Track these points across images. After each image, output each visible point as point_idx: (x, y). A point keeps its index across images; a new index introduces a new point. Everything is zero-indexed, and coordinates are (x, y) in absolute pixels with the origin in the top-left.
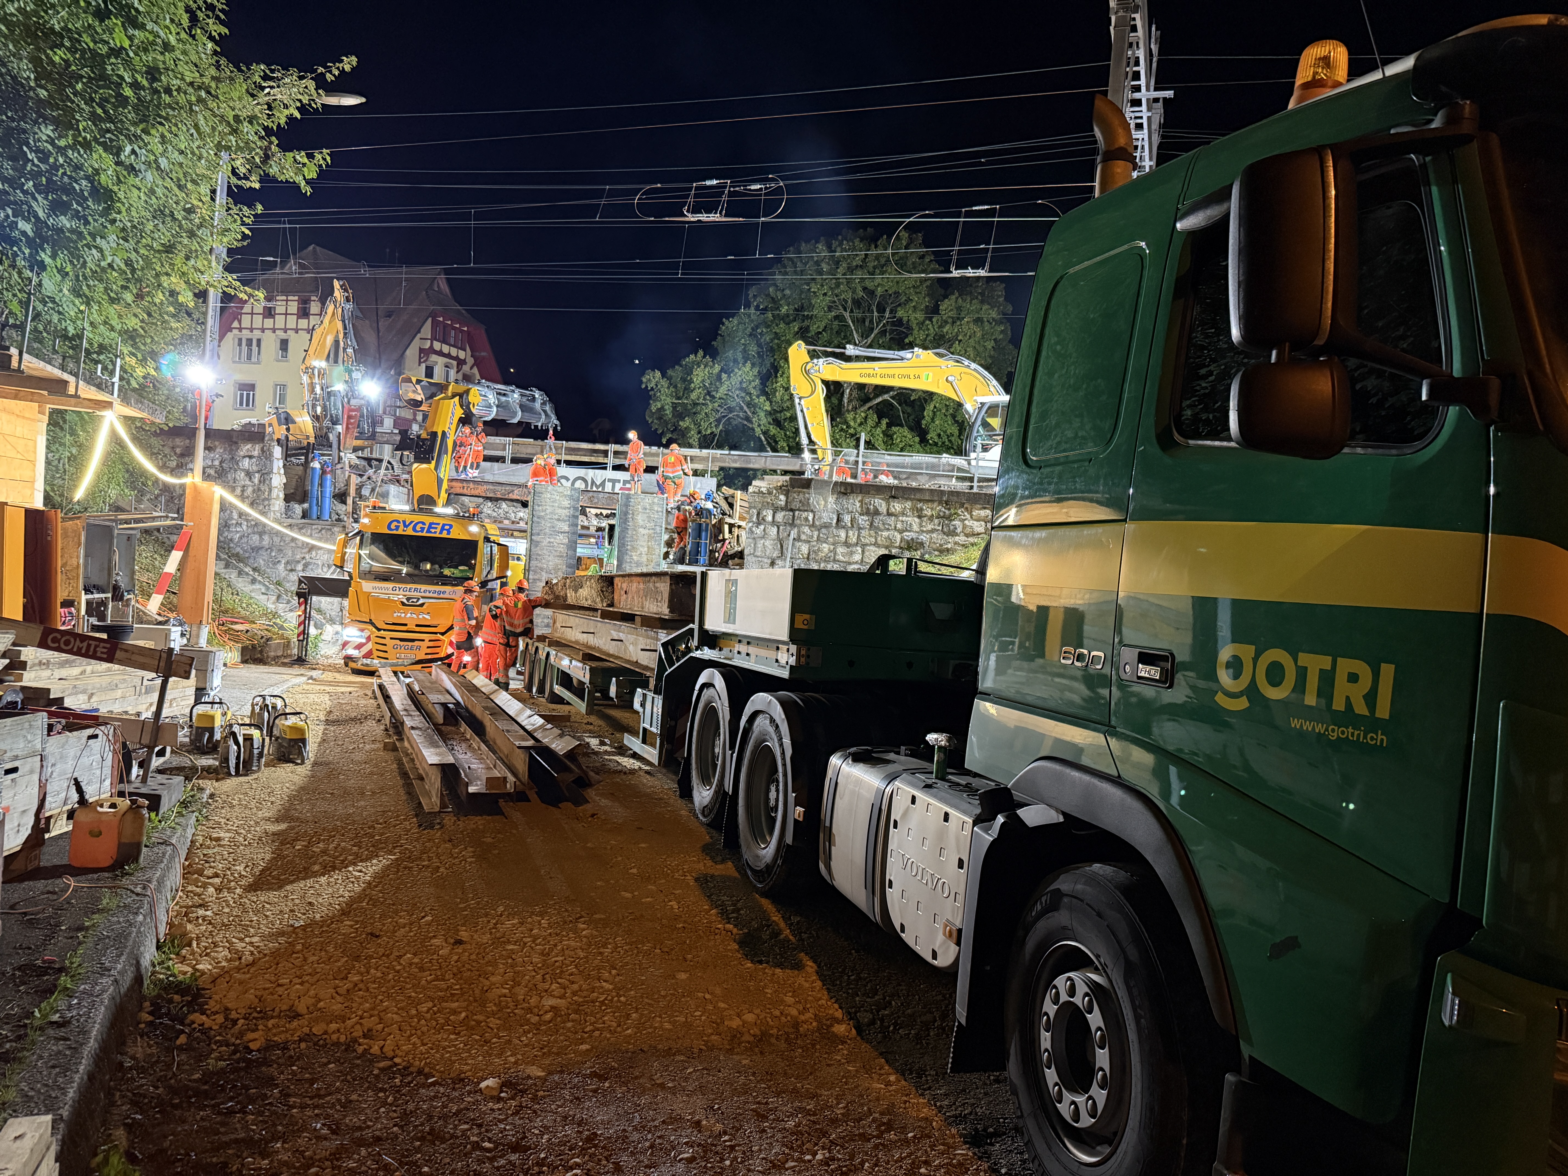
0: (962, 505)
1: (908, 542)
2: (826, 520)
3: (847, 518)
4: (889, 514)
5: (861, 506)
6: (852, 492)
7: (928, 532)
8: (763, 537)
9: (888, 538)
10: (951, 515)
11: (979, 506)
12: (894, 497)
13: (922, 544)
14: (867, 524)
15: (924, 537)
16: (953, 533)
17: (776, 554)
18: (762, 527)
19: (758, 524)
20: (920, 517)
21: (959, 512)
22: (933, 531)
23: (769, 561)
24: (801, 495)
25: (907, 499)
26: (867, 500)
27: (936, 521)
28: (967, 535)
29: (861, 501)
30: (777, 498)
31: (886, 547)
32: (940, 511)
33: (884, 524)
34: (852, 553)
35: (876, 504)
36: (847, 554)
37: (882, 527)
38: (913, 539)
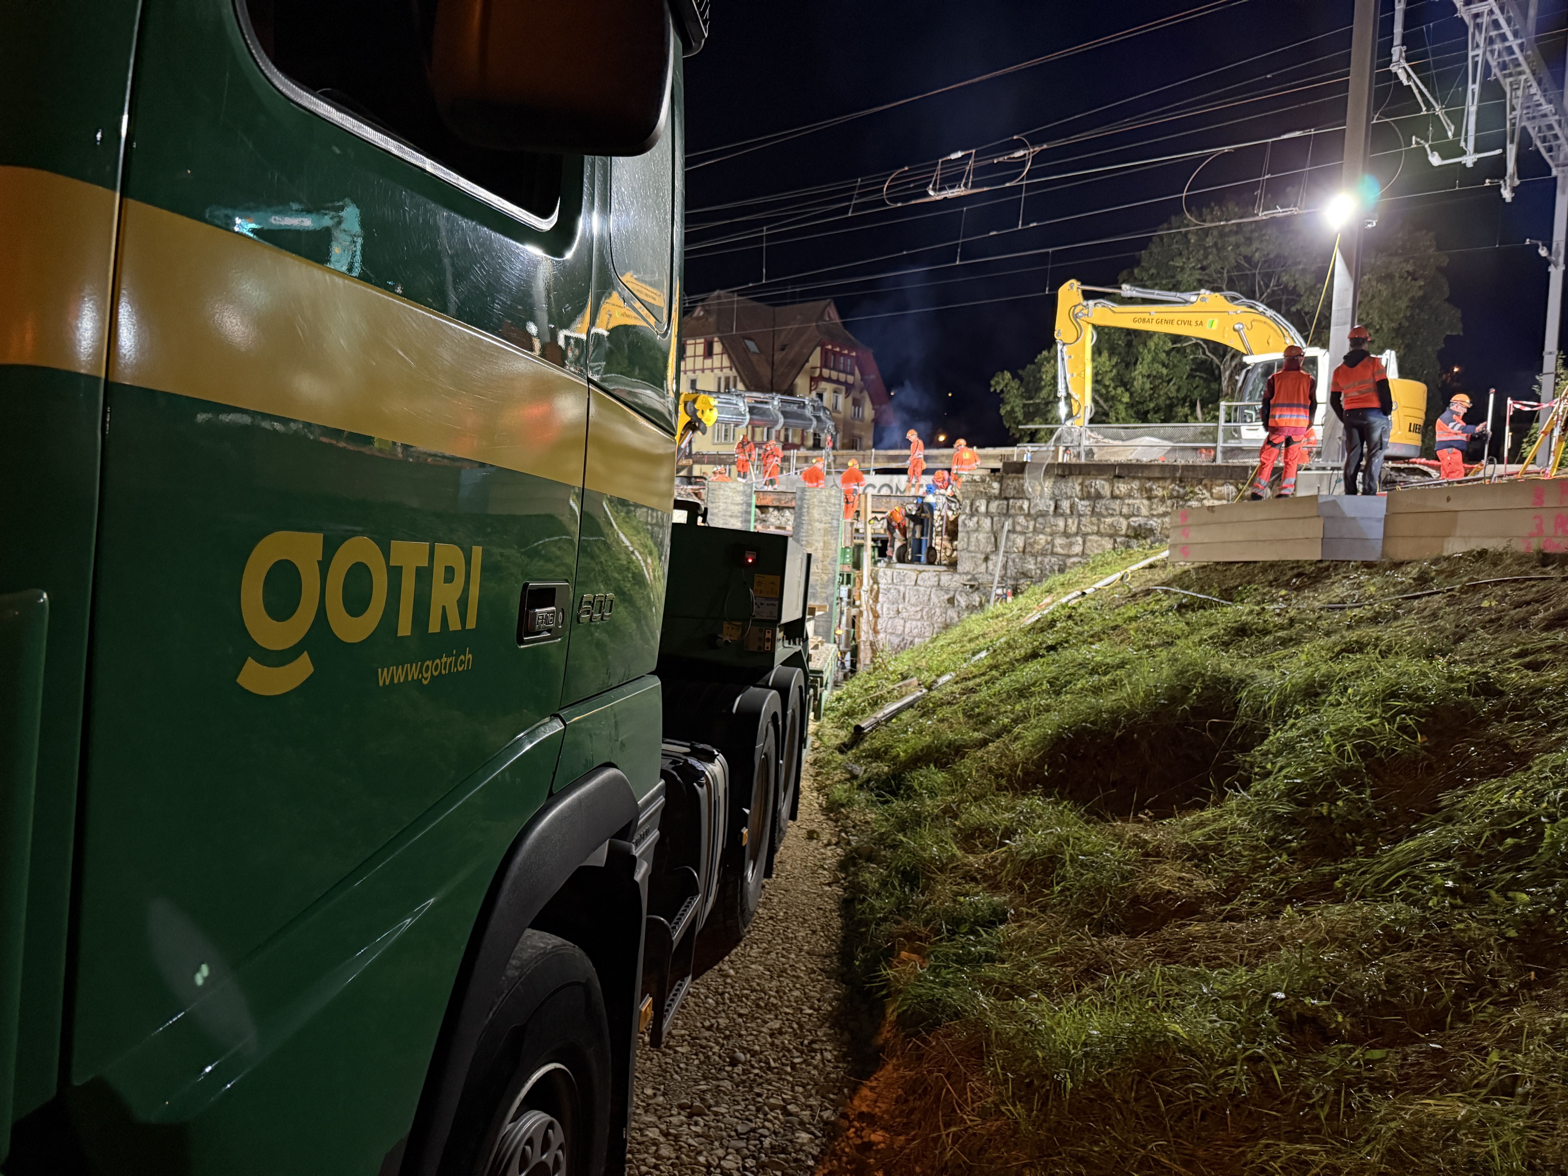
0: (1200, 482)
1: (1135, 529)
2: (1042, 507)
3: (1065, 505)
4: (1114, 497)
5: (1082, 490)
6: (1071, 474)
7: (1158, 516)
8: (976, 530)
9: (1112, 525)
10: (1186, 494)
11: (1220, 482)
12: (1119, 477)
13: (1151, 531)
14: (1088, 511)
15: (1153, 523)
17: (989, 549)
18: (975, 519)
19: (972, 515)
20: (1149, 498)
21: (1197, 490)
22: (1165, 514)
23: (983, 556)
24: (1016, 481)
25: (1134, 478)
26: (1087, 482)
27: (1169, 502)
29: (1082, 484)
30: (991, 487)
31: (1111, 536)
32: (1173, 490)
33: (1107, 509)
34: (1071, 545)
35: (1098, 486)
36: (1066, 545)
37: (1105, 513)
38: (1140, 525)
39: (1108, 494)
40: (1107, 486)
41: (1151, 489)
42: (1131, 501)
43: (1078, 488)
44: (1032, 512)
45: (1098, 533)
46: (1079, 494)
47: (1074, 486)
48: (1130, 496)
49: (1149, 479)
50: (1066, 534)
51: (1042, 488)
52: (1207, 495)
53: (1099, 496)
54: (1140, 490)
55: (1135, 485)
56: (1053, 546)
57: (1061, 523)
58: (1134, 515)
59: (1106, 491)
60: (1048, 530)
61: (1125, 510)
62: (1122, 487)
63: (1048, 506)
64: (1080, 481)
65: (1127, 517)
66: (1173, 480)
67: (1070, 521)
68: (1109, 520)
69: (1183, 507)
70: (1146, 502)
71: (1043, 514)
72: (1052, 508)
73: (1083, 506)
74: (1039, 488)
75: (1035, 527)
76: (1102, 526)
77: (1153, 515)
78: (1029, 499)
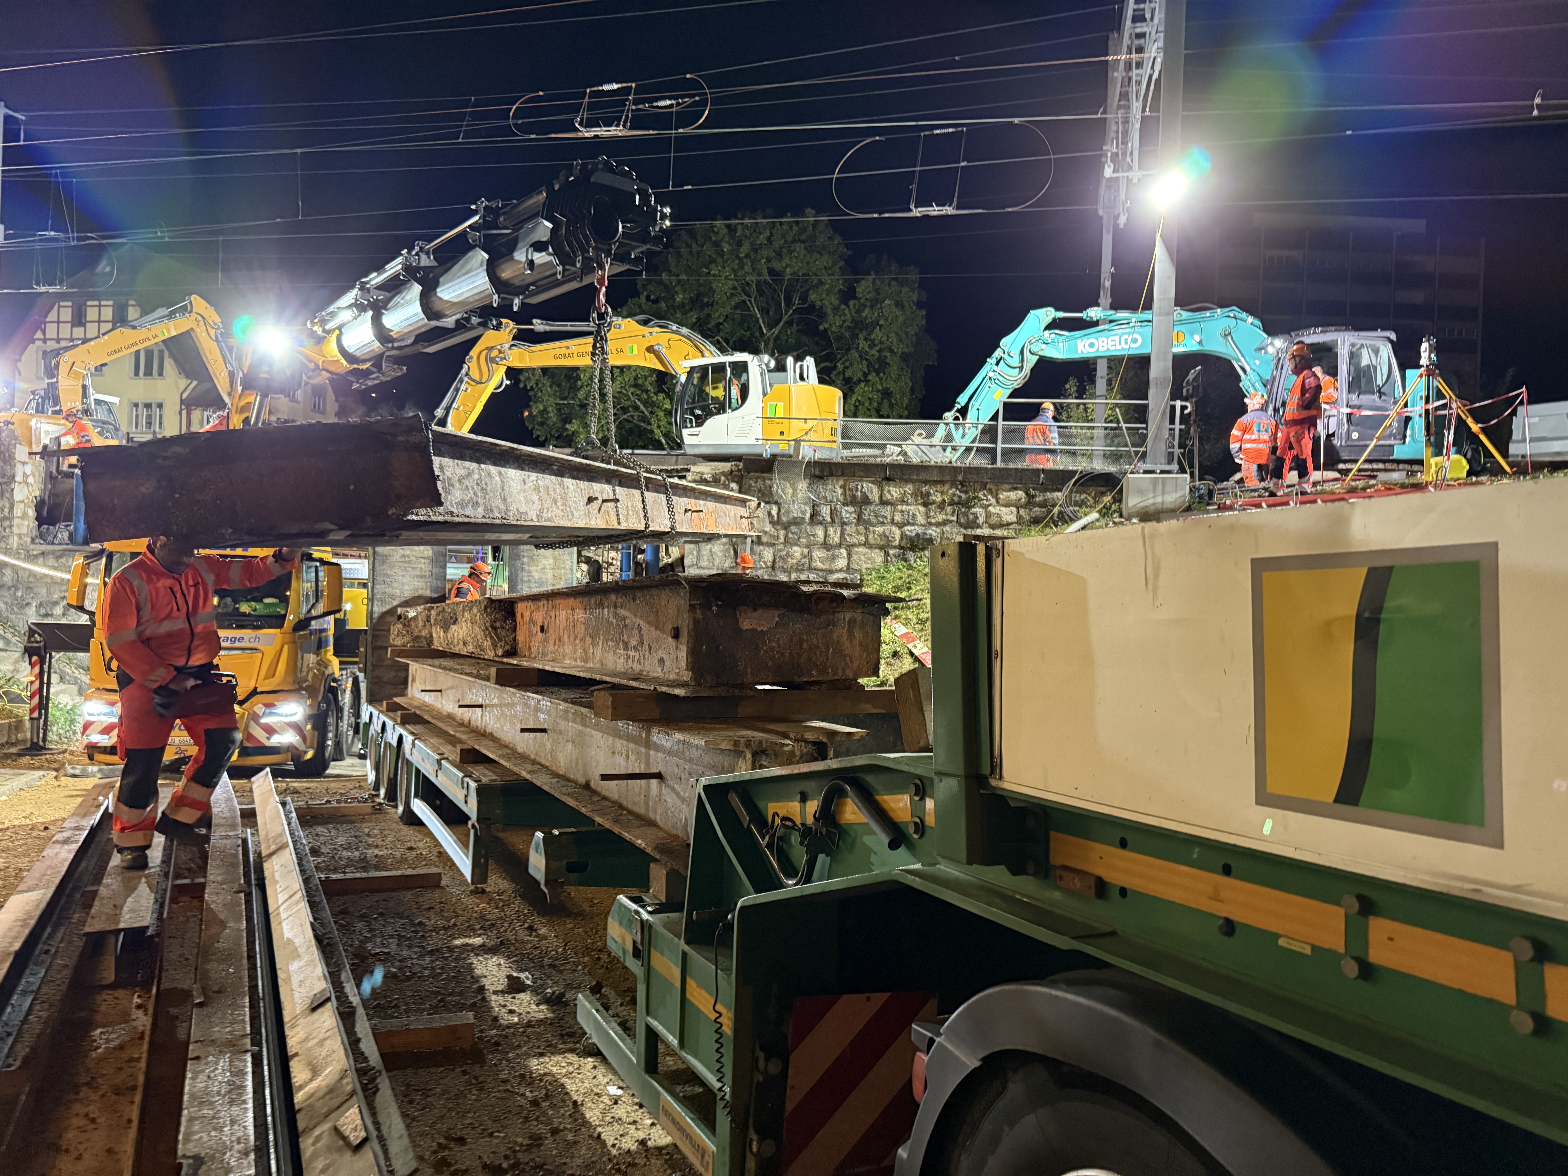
0: (984, 487)
1: (910, 539)
2: (796, 514)
3: (825, 511)
4: (883, 503)
5: (844, 494)
7: (938, 524)
9: (883, 535)
10: (969, 500)
11: (1007, 486)
12: (888, 479)
13: (930, 541)
14: (853, 518)
15: (933, 532)
16: (973, 524)
20: (925, 505)
21: (980, 495)
22: (945, 523)
24: (760, 482)
25: (907, 481)
26: (852, 485)
29: (843, 487)
31: (881, 548)
32: (954, 495)
33: (876, 516)
34: (834, 558)
35: (865, 490)
36: (827, 559)
37: (873, 520)
38: (917, 535)
39: (877, 499)
40: (875, 489)
41: (928, 494)
42: (904, 507)
43: (839, 491)
44: (784, 519)
45: (866, 544)
46: (841, 498)
47: (835, 490)
48: (903, 502)
49: (925, 482)
50: (826, 545)
51: (795, 490)
52: (993, 501)
53: (866, 501)
54: (915, 494)
55: (909, 488)
56: (811, 560)
57: (820, 532)
58: (909, 524)
59: (874, 495)
60: (803, 540)
61: (898, 518)
62: (894, 492)
63: (804, 513)
64: (841, 483)
65: (900, 526)
66: (953, 484)
67: (831, 531)
68: (879, 529)
69: (966, 514)
70: (922, 509)
71: (797, 522)
72: (808, 515)
73: (848, 513)
74: (791, 491)
75: (786, 537)
76: (871, 536)
77: (931, 524)
78: (776, 503)
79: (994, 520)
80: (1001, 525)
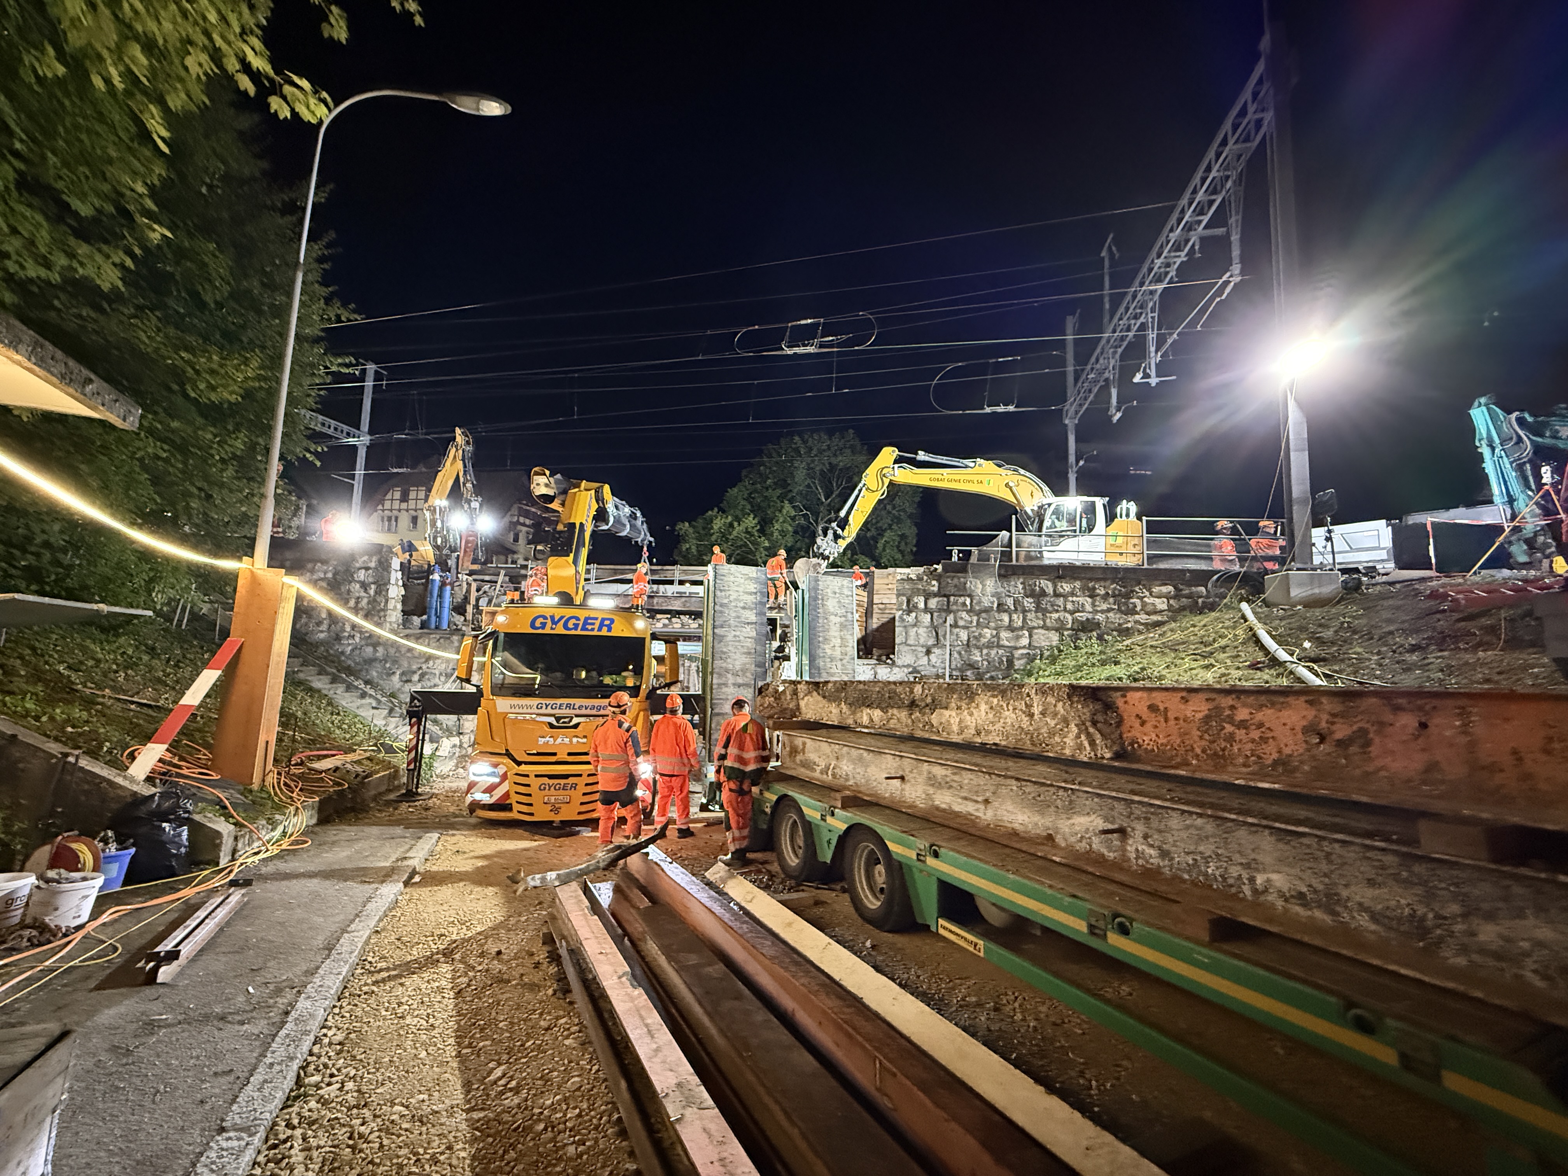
0: (1140, 583)
1: (1082, 622)
2: (987, 604)
3: (1009, 602)
4: (1057, 595)
5: (1024, 588)
6: (1014, 574)
7: (1102, 612)
8: (915, 625)
9: (1057, 620)
10: (1127, 593)
11: (1159, 582)
12: (1060, 578)
13: (1098, 625)
14: (1032, 606)
15: (1100, 617)
16: (1133, 612)
17: (931, 642)
18: (913, 615)
19: (909, 612)
20: (1092, 596)
21: (1137, 589)
22: (1109, 610)
23: (924, 650)
24: (956, 580)
25: (1076, 579)
26: (1031, 582)
27: (1111, 600)
28: (1148, 614)
29: (1024, 583)
30: (929, 584)
31: (1057, 630)
32: (1115, 589)
33: (1052, 606)
34: (1018, 638)
35: (1042, 585)
36: (1012, 638)
37: (1050, 608)
38: (1088, 619)
39: (1052, 592)
40: (1050, 584)
41: (1094, 589)
42: (1075, 599)
43: (1021, 587)
44: (975, 608)
45: (1045, 627)
46: (1022, 592)
47: (1017, 586)
48: (1073, 594)
49: (1091, 580)
50: (1011, 628)
51: (984, 586)
52: (1147, 594)
53: (1043, 593)
54: (1082, 589)
55: (1078, 584)
56: (999, 638)
57: (1006, 618)
58: (1079, 611)
59: (1050, 590)
60: (992, 624)
61: (1069, 606)
62: (1065, 587)
63: (993, 603)
64: (1021, 580)
65: (1072, 613)
66: (1114, 581)
67: (1015, 616)
68: (1055, 616)
69: (1126, 604)
70: (1089, 600)
71: (987, 610)
72: (995, 605)
73: (1029, 603)
74: (980, 586)
75: (978, 620)
76: (1048, 621)
77: (1097, 611)
78: (970, 596)
79: (1149, 608)
80: (1155, 612)
